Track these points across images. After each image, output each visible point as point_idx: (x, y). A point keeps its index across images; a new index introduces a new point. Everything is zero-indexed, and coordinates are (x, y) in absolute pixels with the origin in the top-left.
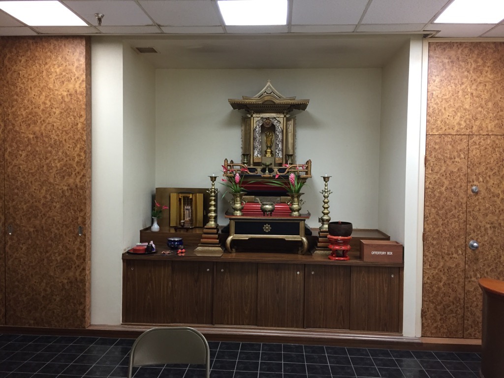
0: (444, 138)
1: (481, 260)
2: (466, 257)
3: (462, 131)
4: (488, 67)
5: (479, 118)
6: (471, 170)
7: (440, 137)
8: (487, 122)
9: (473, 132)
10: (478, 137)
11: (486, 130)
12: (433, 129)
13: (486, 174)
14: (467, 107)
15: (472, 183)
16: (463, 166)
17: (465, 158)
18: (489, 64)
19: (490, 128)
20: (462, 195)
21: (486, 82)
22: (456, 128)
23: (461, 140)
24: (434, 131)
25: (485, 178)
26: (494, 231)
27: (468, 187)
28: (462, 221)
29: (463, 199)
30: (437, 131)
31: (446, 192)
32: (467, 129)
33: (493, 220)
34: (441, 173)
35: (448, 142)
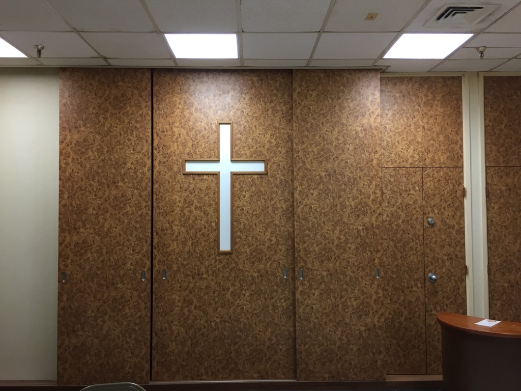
0: (398, 171)
1: (440, 293)
2: (425, 290)
3: (416, 163)
4: (438, 101)
5: (431, 150)
6: (426, 202)
7: (395, 170)
8: (439, 155)
9: (427, 164)
10: (431, 169)
11: (439, 162)
12: (388, 162)
13: (441, 205)
14: (419, 140)
15: (427, 215)
16: (418, 198)
17: (419, 190)
18: (438, 98)
19: (442, 161)
20: (418, 227)
21: (437, 115)
22: (410, 161)
23: (415, 172)
24: (389, 164)
25: (440, 209)
26: (452, 263)
27: (424, 219)
28: (419, 253)
29: (419, 231)
30: (392, 164)
31: (403, 224)
32: (420, 162)
33: (449, 252)
34: (397, 206)
35: (402, 174)
